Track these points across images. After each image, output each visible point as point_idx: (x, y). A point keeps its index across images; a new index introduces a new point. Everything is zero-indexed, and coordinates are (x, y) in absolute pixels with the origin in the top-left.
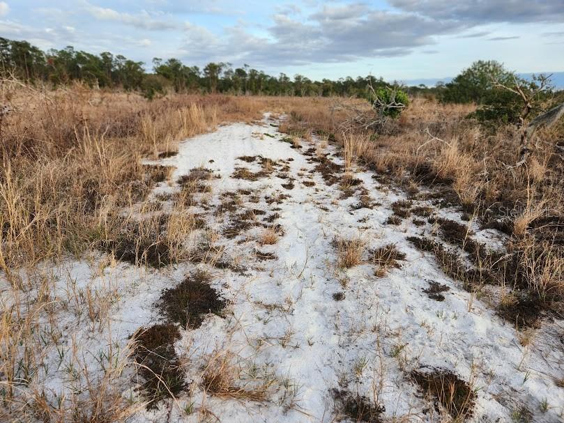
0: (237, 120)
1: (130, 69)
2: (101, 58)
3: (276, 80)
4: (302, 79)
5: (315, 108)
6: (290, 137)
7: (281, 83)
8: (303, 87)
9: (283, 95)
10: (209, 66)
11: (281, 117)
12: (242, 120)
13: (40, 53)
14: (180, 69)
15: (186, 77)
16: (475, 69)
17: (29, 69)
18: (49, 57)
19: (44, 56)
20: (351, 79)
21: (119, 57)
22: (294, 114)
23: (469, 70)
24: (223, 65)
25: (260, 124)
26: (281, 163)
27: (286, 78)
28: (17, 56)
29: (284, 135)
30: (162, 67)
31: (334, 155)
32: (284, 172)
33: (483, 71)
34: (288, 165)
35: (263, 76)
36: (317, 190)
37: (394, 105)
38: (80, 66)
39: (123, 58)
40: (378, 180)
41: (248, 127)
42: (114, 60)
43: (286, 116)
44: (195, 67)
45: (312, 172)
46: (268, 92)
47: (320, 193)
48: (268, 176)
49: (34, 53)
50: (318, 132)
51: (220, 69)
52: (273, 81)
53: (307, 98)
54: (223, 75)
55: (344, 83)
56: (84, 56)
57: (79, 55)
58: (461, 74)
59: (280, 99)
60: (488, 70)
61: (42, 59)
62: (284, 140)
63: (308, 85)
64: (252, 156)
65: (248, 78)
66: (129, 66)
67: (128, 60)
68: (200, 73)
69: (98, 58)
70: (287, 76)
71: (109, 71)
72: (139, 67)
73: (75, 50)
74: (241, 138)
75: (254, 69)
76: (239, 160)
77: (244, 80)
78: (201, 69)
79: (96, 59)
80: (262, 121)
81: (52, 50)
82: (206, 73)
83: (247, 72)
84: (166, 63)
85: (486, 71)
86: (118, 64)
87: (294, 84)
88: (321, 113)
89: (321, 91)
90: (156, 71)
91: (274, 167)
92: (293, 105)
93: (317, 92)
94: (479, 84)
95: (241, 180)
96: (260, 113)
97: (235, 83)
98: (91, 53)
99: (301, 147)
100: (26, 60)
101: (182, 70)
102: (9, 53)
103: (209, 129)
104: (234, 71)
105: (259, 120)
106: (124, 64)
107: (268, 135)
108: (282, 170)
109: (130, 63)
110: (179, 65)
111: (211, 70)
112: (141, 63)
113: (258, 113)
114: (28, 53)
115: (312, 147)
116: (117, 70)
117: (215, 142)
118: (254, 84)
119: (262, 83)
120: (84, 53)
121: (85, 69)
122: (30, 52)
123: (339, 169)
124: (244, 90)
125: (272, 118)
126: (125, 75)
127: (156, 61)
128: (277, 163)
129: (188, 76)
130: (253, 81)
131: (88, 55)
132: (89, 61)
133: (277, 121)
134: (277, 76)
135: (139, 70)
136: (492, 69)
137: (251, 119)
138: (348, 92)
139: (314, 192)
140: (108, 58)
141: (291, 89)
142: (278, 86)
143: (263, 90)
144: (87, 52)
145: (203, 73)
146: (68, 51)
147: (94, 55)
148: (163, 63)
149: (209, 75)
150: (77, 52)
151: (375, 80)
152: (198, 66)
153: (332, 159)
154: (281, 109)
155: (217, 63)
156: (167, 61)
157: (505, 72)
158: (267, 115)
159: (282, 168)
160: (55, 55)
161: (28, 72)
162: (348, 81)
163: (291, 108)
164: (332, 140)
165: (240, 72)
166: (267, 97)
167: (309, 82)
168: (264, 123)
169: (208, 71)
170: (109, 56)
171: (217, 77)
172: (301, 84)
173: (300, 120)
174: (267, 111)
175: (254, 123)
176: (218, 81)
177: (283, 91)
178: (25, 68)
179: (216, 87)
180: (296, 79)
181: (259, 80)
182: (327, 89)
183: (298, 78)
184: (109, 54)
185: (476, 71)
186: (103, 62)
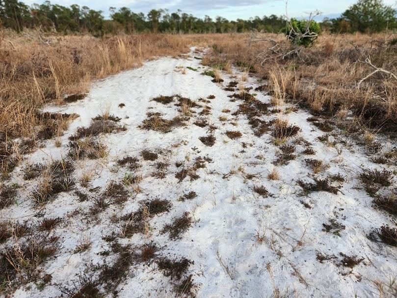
0: (165, 54)
1: (93, 16)
2: (71, 9)
3: (202, 21)
4: (221, 20)
5: (233, 41)
6: (211, 70)
7: (206, 23)
8: (222, 26)
9: (207, 33)
10: (151, 12)
11: (205, 50)
12: (169, 54)
13: (26, 7)
14: (130, 15)
15: (135, 21)
16: (360, 4)
17: (19, 20)
18: (33, 10)
19: (29, 9)
20: (259, 18)
21: (84, 8)
22: (215, 47)
23: (355, 6)
24: (162, 11)
25: (185, 58)
26: (201, 103)
27: (209, 19)
28: (9, 10)
29: (206, 68)
30: (116, 15)
31: (256, 89)
32: (204, 116)
33: (367, 6)
34: (209, 105)
35: (192, 18)
36: (244, 145)
37: (308, 34)
38: (56, 16)
39: (87, 8)
40: (316, 125)
41: (174, 60)
42: (81, 10)
43: (209, 49)
44: (141, 13)
45: (235, 114)
46: (196, 31)
47: (249, 150)
48: (184, 125)
49: (22, 7)
50: (238, 64)
51: (160, 14)
52: (200, 22)
53: (226, 34)
54: (162, 19)
55: (253, 21)
56: (58, 8)
57: (55, 7)
58: (349, 9)
59: (205, 35)
60: (370, 5)
61: (28, 12)
62: (206, 73)
63: (226, 24)
64: (170, 95)
65: (181, 20)
66: (92, 14)
67: (90, 9)
68: (145, 18)
69: (69, 9)
70: (210, 17)
71: (78, 19)
72: (99, 15)
73: (51, 3)
74: (164, 73)
75: (186, 13)
76: (154, 102)
77: (178, 22)
78: (146, 15)
79: (68, 10)
80: (188, 54)
81: (35, 4)
82: (150, 17)
83: (180, 16)
84: (120, 11)
85: (368, 5)
86: (84, 13)
87: (216, 24)
88: (239, 46)
89: (236, 29)
90: (112, 17)
91: (193, 109)
92: (215, 39)
93: (233, 29)
94: (362, 17)
95: (151, 131)
96: (188, 47)
97: (172, 24)
98: (63, 6)
99: (222, 81)
100: (16, 12)
101: (131, 16)
102: (3, 8)
103: (136, 64)
104: (170, 15)
105: (186, 53)
106: (88, 13)
107: (190, 68)
108: (201, 113)
109: (92, 12)
110: (128, 12)
111: (152, 15)
112: (100, 12)
113: (185, 47)
114: (17, 8)
115: (233, 80)
116: (83, 18)
117: (136, 79)
118: (185, 24)
119: (192, 24)
120: (59, 6)
121: (60, 18)
122: (19, 7)
123: (266, 109)
124: (178, 30)
125: (197, 51)
126: (89, 22)
127: (111, 9)
128: (197, 103)
129: (136, 20)
130: (185, 22)
131: (61, 7)
132: (62, 12)
133: (202, 54)
134: (203, 18)
135: (99, 17)
136: (374, 4)
137: (178, 53)
138: (257, 28)
139: (241, 148)
140: (76, 9)
141: (214, 27)
142: (203, 26)
143: (192, 29)
144: (60, 5)
145: (148, 17)
146: (46, 4)
147: (66, 7)
148: (117, 11)
149: (152, 20)
150: (53, 5)
151: (277, 18)
152: (143, 13)
153: (255, 95)
154: (205, 44)
155: (157, 9)
156: (119, 9)
157: (384, 7)
158: (193, 49)
159: (201, 110)
160: (37, 8)
161: (18, 22)
162: (256, 20)
163: (213, 42)
164: (252, 72)
165: (175, 16)
166: (195, 34)
167: (227, 22)
168: (189, 56)
169: (150, 16)
170: (77, 7)
171: (158, 20)
172: (221, 23)
173: (221, 53)
174: (193, 45)
175: (180, 56)
176: (158, 23)
177: (208, 30)
178: (15, 19)
179: (157, 28)
180: (217, 19)
181: (190, 21)
182: (241, 26)
183: (219, 19)
184: (77, 5)
185: (361, 6)
186: (73, 12)
